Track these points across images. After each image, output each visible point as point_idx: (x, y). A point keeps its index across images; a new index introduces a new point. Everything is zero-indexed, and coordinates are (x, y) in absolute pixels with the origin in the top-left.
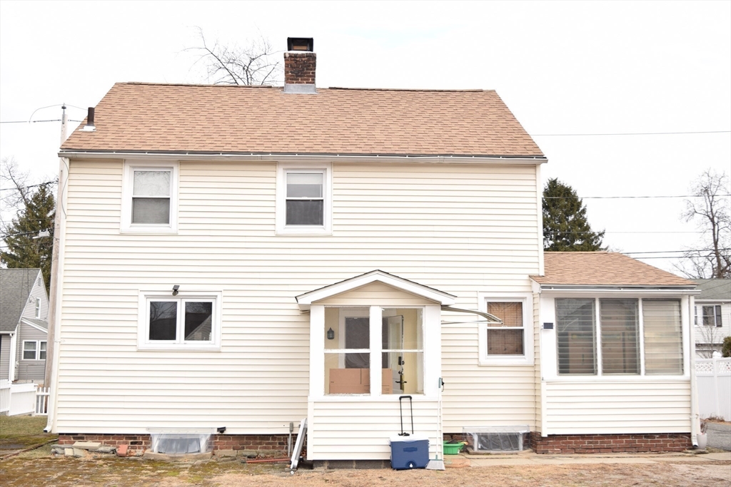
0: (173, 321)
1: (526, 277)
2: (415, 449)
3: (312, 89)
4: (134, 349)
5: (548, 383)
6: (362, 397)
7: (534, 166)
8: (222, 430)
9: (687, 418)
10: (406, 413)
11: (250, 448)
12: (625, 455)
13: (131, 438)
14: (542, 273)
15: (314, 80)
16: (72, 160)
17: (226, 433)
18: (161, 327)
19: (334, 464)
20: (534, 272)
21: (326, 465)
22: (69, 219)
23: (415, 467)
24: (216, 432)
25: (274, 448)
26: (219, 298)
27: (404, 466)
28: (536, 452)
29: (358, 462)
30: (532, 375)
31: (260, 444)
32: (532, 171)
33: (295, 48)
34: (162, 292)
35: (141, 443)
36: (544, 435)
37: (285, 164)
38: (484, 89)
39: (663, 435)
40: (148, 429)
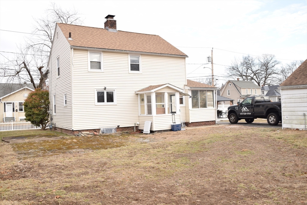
0: (103, 96)
1: (183, 85)
2: (178, 126)
3: (116, 31)
4: (94, 105)
5: (191, 110)
6: (164, 115)
7: (185, 58)
8: (118, 126)
9: (215, 117)
10: (173, 118)
11: (125, 131)
12: (204, 126)
13: (94, 130)
14: (187, 84)
15: (116, 28)
16: (74, 49)
17: (119, 127)
18: (100, 99)
19: (159, 131)
20: (185, 84)
21: (157, 132)
22: (74, 67)
23: (179, 130)
24: (117, 127)
25: (130, 130)
26: (115, 90)
27: (176, 130)
28: (188, 127)
29: (164, 130)
30: (185, 109)
31: (127, 129)
32: (184, 59)
33: (110, 18)
34: (101, 88)
35: (97, 131)
36: (190, 122)
37: (130, 54)
38: (156, 35)
39: (211, 121)
40: (99, 127)
